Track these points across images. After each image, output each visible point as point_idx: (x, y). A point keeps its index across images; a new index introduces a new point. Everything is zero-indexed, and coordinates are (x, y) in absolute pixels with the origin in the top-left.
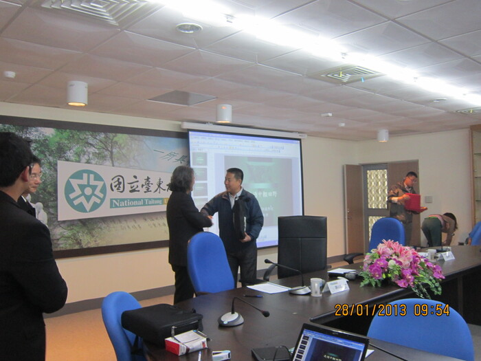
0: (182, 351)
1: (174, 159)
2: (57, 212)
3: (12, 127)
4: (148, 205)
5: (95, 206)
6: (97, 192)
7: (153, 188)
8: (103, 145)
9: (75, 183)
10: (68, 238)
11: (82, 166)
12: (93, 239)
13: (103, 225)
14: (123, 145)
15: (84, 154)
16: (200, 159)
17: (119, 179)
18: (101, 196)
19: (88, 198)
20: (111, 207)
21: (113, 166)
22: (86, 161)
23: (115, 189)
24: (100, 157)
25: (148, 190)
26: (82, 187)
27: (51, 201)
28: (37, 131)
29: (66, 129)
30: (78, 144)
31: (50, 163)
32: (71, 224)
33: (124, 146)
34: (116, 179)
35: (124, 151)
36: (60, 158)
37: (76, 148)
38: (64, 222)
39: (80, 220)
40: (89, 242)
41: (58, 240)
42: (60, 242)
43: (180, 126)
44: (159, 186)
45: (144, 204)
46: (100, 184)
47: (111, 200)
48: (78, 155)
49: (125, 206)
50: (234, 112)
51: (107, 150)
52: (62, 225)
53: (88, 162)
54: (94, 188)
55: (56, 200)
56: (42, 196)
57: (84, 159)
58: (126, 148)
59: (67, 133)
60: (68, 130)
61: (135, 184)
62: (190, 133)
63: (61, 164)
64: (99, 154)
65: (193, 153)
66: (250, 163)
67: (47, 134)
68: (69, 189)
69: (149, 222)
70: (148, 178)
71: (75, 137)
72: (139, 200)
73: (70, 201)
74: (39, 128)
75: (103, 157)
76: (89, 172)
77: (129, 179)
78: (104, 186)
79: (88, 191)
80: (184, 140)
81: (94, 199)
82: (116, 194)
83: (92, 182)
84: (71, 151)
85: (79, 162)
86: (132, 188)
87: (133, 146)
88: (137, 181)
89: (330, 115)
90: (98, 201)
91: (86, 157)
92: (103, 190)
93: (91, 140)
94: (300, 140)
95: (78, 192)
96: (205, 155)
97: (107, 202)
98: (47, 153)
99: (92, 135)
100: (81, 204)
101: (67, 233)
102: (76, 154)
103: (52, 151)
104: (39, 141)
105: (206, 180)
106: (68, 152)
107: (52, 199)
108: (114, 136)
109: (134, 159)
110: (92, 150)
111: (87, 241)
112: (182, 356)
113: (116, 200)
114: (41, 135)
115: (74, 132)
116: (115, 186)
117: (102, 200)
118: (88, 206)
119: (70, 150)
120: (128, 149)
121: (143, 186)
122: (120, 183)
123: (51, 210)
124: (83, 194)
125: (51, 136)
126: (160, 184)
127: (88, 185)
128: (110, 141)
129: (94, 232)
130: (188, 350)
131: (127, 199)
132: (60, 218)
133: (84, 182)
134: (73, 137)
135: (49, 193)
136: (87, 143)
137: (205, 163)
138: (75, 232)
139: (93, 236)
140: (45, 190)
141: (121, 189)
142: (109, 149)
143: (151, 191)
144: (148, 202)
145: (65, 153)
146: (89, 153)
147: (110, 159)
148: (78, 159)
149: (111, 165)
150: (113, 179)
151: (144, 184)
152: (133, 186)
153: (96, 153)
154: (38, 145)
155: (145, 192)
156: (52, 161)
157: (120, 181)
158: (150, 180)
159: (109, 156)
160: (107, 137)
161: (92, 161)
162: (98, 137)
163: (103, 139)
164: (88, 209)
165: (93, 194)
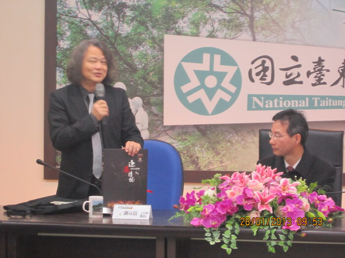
2: (162, 112)
4: (319, 107)
5: (222, 106)
6: (226, 83)
7: (330, 77)
8: (237, 7)
9: (190, 68)
11: (203, 42)
12: (217, 158)
13: (236, 138)
14: (272, 5)
15: (206, 23)
17: (264, 62)
18: (233, 89)
19: (211, 93)
20: (250, 108)
21: (254, 40)
22: (208, 34)
23: (256, 78)
24: (233, 26)
25: (319, 82)
26: (201, 75)
27: (154, 96)
30: (195, 7)
31: (153, 38)
32: (183, 131)
33: (275, 6)
34: (259, 62)
35: (275, 15)
36: (168, 30)
37: (192, 14)
38: (173, 128)
39: (197, 127)
40: (210, 163)
44: (343, 75)
45: (311, 106)
46: (231, 70)
47: (250, 97)
48: (196, 24)
51: (244, 14)
52: (169, 132)
53: (211, 35)
54: (220, 76)
55: (161, 94)
56: (141, 88)
57: (205, 30)
58: (278, 10)
61: (295, 71)
63: (170, 40)
64: (230, 21)
68: (181, 77)
70: (320, 61)
72: (301, 98)
73: (182, 97)
75: (236, 26)
76: (212, 51)
77: (282, 60)
78: (238, 74)
79: (211, 81)
81: (220, 95)
82: (259, 88)
83: (218, 67)
84: (186, 19)
85: (197, 35)
86: (287, 77)
88: (299, 66)
90: (228, 98)
91: (209, 27)
92: (236, 80)
95: (195, 82)
97: (242, 100)
98: (149, 25)
100: (199, 101)
102: (193, 23)
103: (157, 20)
104: (139, 6)
106: (181, 21)
107: (155, 93)
109: (293, 26)
110: (218, 15)
113: (259, 97)
116: (258, 74)
117: (235, 96)
118: (210, 105)
119: (183, 18)
120: (282, 10)
121: (309, 74)
122: (265, 69)
123: (154, 109)
124: (203, 86)
126: (344, 71)
127: (211, 72)
129: (219, 147)
131: (278, 97)
132: (167, 122)
133: (205, 66)
135: (152, 84)
136: (211, 5)
138: (188, 144)
139: (218, 154)
140: (146, 80)
141: (268, 79)
142: (248, 12)
143: (325, 83)
144: (319, 103)
145: (176, 23)
146: (213, 21)
147: (249, 30)
148: (195, 31)
149: (251, 38)
150: (253, 63)
151: (312, 71)
152: (291, 75)
153: (224, 20)
154: (137, 13)
155: (314, 85)
156: (156, 35)
157: (266, 65)
158: (324, 63)
159: (246, 24)
161: (218, 34)
164: (210, 111)
165: (219, 86)
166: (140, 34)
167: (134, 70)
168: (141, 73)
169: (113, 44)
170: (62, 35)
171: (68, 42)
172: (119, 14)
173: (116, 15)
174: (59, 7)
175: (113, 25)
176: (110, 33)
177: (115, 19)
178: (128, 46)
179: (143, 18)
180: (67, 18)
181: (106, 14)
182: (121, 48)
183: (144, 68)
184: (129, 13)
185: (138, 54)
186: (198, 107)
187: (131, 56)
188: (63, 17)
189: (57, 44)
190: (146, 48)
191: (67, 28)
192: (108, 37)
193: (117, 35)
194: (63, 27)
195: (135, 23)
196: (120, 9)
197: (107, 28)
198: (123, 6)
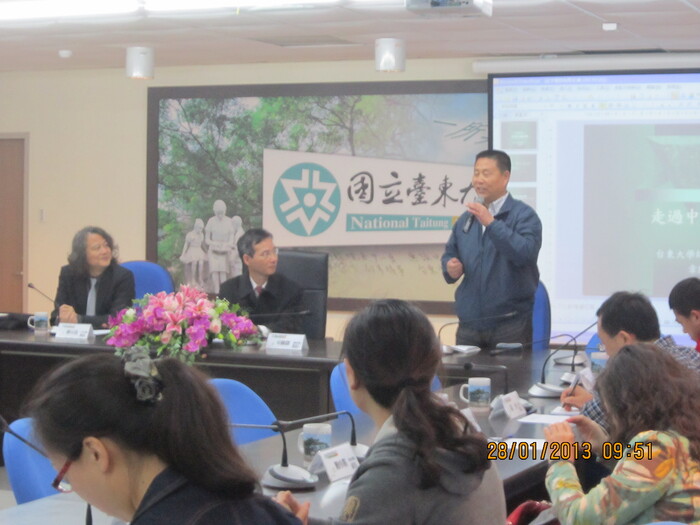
1: (478, 137)
3: (203, 101)
4: (419, 229)
5: (321, 227)
6: (325, 202)
7: (431, 195)
8: (336, 119)
9: (289, 185)
11: (302, 157)
14: (372, 116)
15: (305, 137)
17: (363, 179)
18: (332, 208)
19: (309, 212)
20: (348, 228)
21: (354, 155)
22: (306, 148)
23: (356, 197)
24: (332, 139)
25: (420, 200)
26: (300, 193)
27: (253, 215)
28: (235, 104)
29: (277, 96)
30: (295, 119)
31: (253, 154)
33: (375, 117)
34: (358, 179)
35: (374, 127)
36: (267, 144)
37: (292, 127)
44: (444, 192)
45: (411, 227)
46: (329, 188)
47: (349, 217)
48: (295, 138)
49: (373, 230)
51: (343, 127)
53: (311, 150)
54: (320, 194)
55: (260, 213)
56: (240, 206)
57: (304, 144)
58: (377, 121)
59: (278, 103)
60: (280, 98)
61: (394, 189)
62: (495, 81)
64: (329, 135)
66: (662, 140)
67: (250, 108)
68: (280, 196)
70: (420, 178)
71: (292, 107)
72: (400, 218)
73: (281, 217)
74: (239, 99)
75: (336, 140)
76: (312, 167)
77: (382, 177)
78: (337, 191)
79: (310, 200)
81: (319, 214)
82: (357, 207)
83: (317, 185)
84: (285, 132)
85: (296, 149)
86: (387, 195)
87: (392, 115)
88: (399, 183)
90: (326, 218)
91: (308, 141)
92: (335, 199)
93: (316, 112)
95: (294, 200)
96: (532, 128)
97: (341, 219)
98: (249, 139)
99: (318, 103)
100: (298, 222)
102: (292, 137)
103: (256, 134)
104: (239, 119)
105: (533, 178)
106: (280, 134)
107: (255, 212)
108: (356, 102)
109: (393, 140)
110: (317, 128)
113: (358, 216)
114: (241, 111)
115: (290, 100)
116: (357, 192)
117: (334, 216)
118: (309, 226)
119: (282, 131)
120: (382, 122)
121: (409, 192)
122: (365, 187)
124: (301, 204)
125: (255, 110)
126: (445, 188)
127: (310, 190)
128: (349, 110)
131: (377, 217)
133: (303, 184)
134: (288, 108)
135: (251, 201)
136: (310, 117)
137: (533, 143)
140: (244, 196)
141: (368, 198)
142: (348, 124)
143: (425, 202)
144: (419, 224)
145: (275, 136)
146: (313, 134)
147: (348, 143)
148: (294, 145)
149: (350, 153)
150: (352, 179)
151: (412, 188)
152: (391, 193)
153: (324, 133)
154: (237, 126)
155: (414, 204)
156: (256, 150)
157: (365, 182)
158: (424, 180)
159: (346, 138)
160: (343, 104)
161: (318, 148)
162: (328, 106)
163: (337, 108)
164: (309, 231)
165: (318, 205)
166: (240, 148)
167: (233, 187)
168: (240, 190)
169: (213, 160)
170: (163, 150)
171: (170, 158)
172: (219, 127)
173: (217, 129)
174: (161, 120)
175: (213, 139)
176: (211, 148)
177: (215, 133)
178: (227, 161)
179: (243, 131)
180: (169, 132)
181: (206, 127)
182: (221, 164)
183: (244, 185)
184: (229, 126)
185: (238, 170)
187: (230, 172)
188: (165, 130)
189: (158, 159)
190: (245, 164)
191: (169, 142)
192: (207, 152)
193: (217, 150)
194: (165, 141)
195: (235, 137)
196: (220, 121)
197: (207, 142)
198: (224, 118)
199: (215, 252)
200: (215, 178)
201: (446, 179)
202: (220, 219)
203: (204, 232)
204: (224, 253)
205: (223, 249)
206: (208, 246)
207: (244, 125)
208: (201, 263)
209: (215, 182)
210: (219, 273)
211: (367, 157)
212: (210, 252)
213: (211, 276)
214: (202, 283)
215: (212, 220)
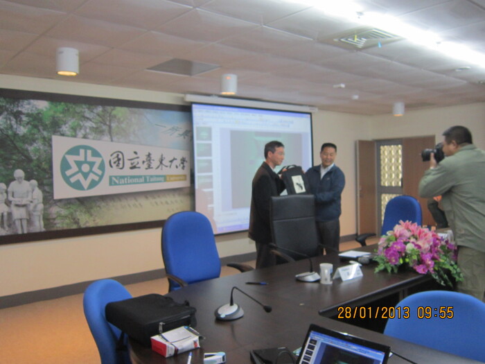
0: (170, 352)
1: (176, 134)
2: (53, 190)
4: (150, 182)
5: (93, 184)
6: (95, 169)
7: (155, 164)
8: (100, 119)
9: (71, 159)
10: (66, 217)
11: (79, 141)
12: (92, 218)
13: (103, 204)
14: (122, 119)
15: (81, 129)
16: (204, 134)
17: (118, 155)
18: (100, 172)
19: (86, 175)
20: (111, 184)
21: (112, 141)
22: (82, 136)
23: (114, 165)
24: (98, 131)
25: (149, 167)
26: (79, 164)
27: (46, 179)
28: (29, 104)
29: (60, 102)
30: (73, 117)
31: (44, 138)
32: (67, 202)
33: (124, 120)
34: (115, 155)
35: (123, 125)
36: (55, 132)
37: (72, 122)
38: (60, 200)
39: (77, 199)
40: (87, 222)
41: (54, 219)
42: (56, 221)
43: (183, 99)
44: (161, 163)
45: (146, 182)
46: (98, 161)
47: (111, 177)
48: (74, 129)
49: (125, 184)
50: (240, 84)
51: (105, 124)
52: (58, 204)
53: (85, 137)
54: (92, 164)
55: (51, 177)
56: (35, 173)
57: (81, 133)
58: (125, 122)
59: (61, 107)
60: (62, 103)
61: (136, 161)
62: (194, 106)
63: (56, 139)
64: (97, 128)
65: (197, 128)
66: (258, 138)
67: (40, 107)
68: (65, 165)
69: (151, 200)
70: (149, 155)
71: (71, 110)
72: (139, 177)
73: (67, 179)
74: (32, 101)
75: (101, 132)
76: (86, 148)
77: (128, 154)
78: (103, 162)
79: (85, 168)
80: (188, 113)
81: (91, 176)
82: (115, 171)
83: (90, 159)
84: (67, 125)
85: (75, 136)
86: (132, 164)
87: (133, 119)
88: (138, 158)
89: (343, 86)
90: (97, 178)
91: (83, 132)
92: (102, 167)
93: (87, 114)
94: (310, 114)
95: (75, 168)
96: (209, 130)
97: (106, 180)
98: (41, 128)
99: (89, 109)
100: (78, 182)
101: (64, 212)
102: (72, 128)
103: (46, 125)
104: (32, 114)
105: (210, 154)
106: (63, 126)
107: (47, 176)
108: (112, 110)
109: (134, 133)
110: (89, 124)
111: (86, 221)
112: (170, 357)
113: (116, 177)
114: (34, 109)
115: (70, 105)
116: (115, 163)
117: (101, 177)
118: (86, 184)
119: (65, 124)
120: (127, 123)
121: (143, 162)
122: (119, 160)
123: (47, 188)
124: (80, 171)
125: (45, 110)
126: (162, 160)
127: (86, 162)
128: (108, 115)
129: (92, 211)
130: (176, 350)
131: (127, 177)
132: (56, 197)
133: (81, 158)
134: (68, 110)
135: (44, 170)
136: (84, 117)
137: (210, 138)
138: (72, 210)
139: (91, 215)
140: (39, 167)
141: (121, 166)
142: (108, 123)
143: (152, 168)
144: (149, 180)
145: (60, 127)
146: (86, 128)
147: (108, 134)
148: (74, 134)
149: (109, 140)
150: (112, 155)
151: (145, 160)
152: (134, 163)
153: (93, 127)
154: (31, 119)
155: (147, 169)
156: (46, 136)
157: (119, 157)
158: (152, 156)
159: (107, 131)
160: (104, 111)
161: (89, 136)
162: (95, 111)
163: (101, 113)
164: (86, 187)
165: (91, 171)
166: (34, 134)
167: (30, 160)
168: (35, 163)
169: (12, 142)
172: (16, 119)
173: (14, 120)
175: (12, 127)
176: (10, 132)
177: (13, 122)
178: (24, 142)
179: (36, 123)
181: (6, 118)
182: (19, 144)
183: (38, 159)
184: (25, 119)
185: (33, 149)
186: (77, 185)
187: (27, 150)
190: (39, 145)
192: (8, 136)
193: (15, 135)
195: (30, 126)
196: (17, 115)
197: (7, 129)
198: (20, 113)
199: (17, 206)
200: (13, 154)
201: (162, 155)
202: (20, 182)
203: (7, 192)
204: (24, 206)
205: (23, 203)
206: (10, 202)
207: (36, 119)
208: (5, 214)
209: (14, 157)
210: (21, 219)
211: (119, 142)
212: (12, 206)
213: (14, 223)
214: (7, 228)
215: (13, 184)
